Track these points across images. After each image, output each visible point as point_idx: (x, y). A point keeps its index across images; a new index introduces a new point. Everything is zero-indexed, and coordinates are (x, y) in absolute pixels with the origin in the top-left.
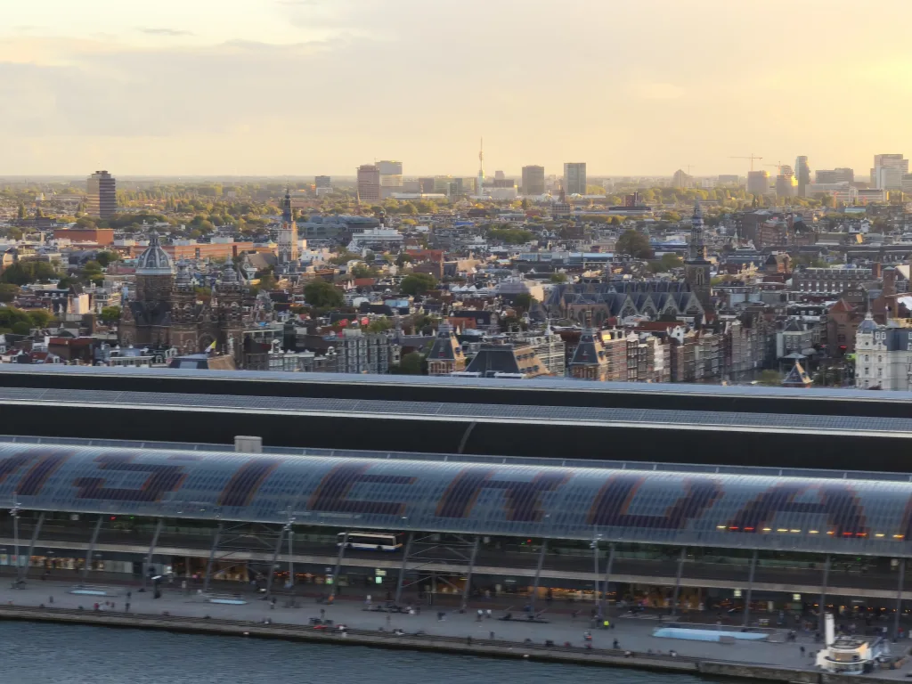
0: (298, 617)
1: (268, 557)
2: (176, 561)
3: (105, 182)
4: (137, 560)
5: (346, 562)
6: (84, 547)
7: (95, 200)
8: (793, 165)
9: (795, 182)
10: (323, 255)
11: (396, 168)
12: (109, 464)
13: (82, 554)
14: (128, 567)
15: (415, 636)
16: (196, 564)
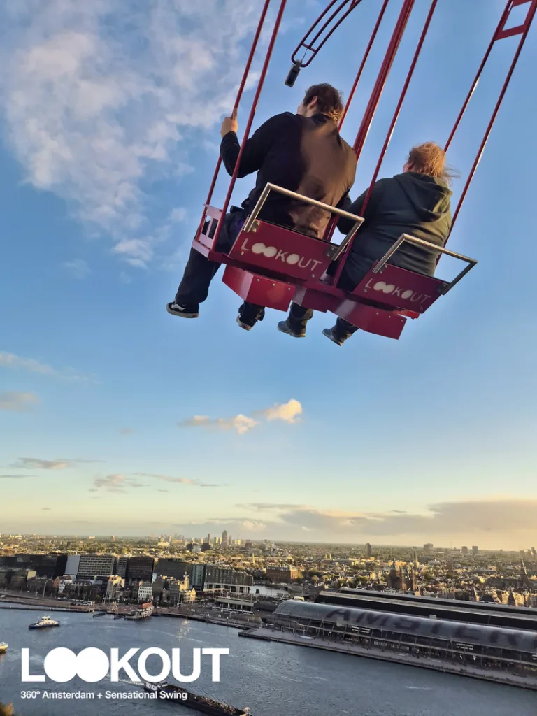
0: (457, 668)
1: (445, 650)
2: (420, 648)
3: (369, 546)
4: (411, 647)
5: (466, 653)
6: (398, 642)
7: (366, 550)
8: (531, 549)
9: (532, 554)
10: (424, 567)
11: (432, 545)
12: (403, 620)
13: (397, 644)
14: (408, 649)
15: (491, 677)
16: (425, 649)
